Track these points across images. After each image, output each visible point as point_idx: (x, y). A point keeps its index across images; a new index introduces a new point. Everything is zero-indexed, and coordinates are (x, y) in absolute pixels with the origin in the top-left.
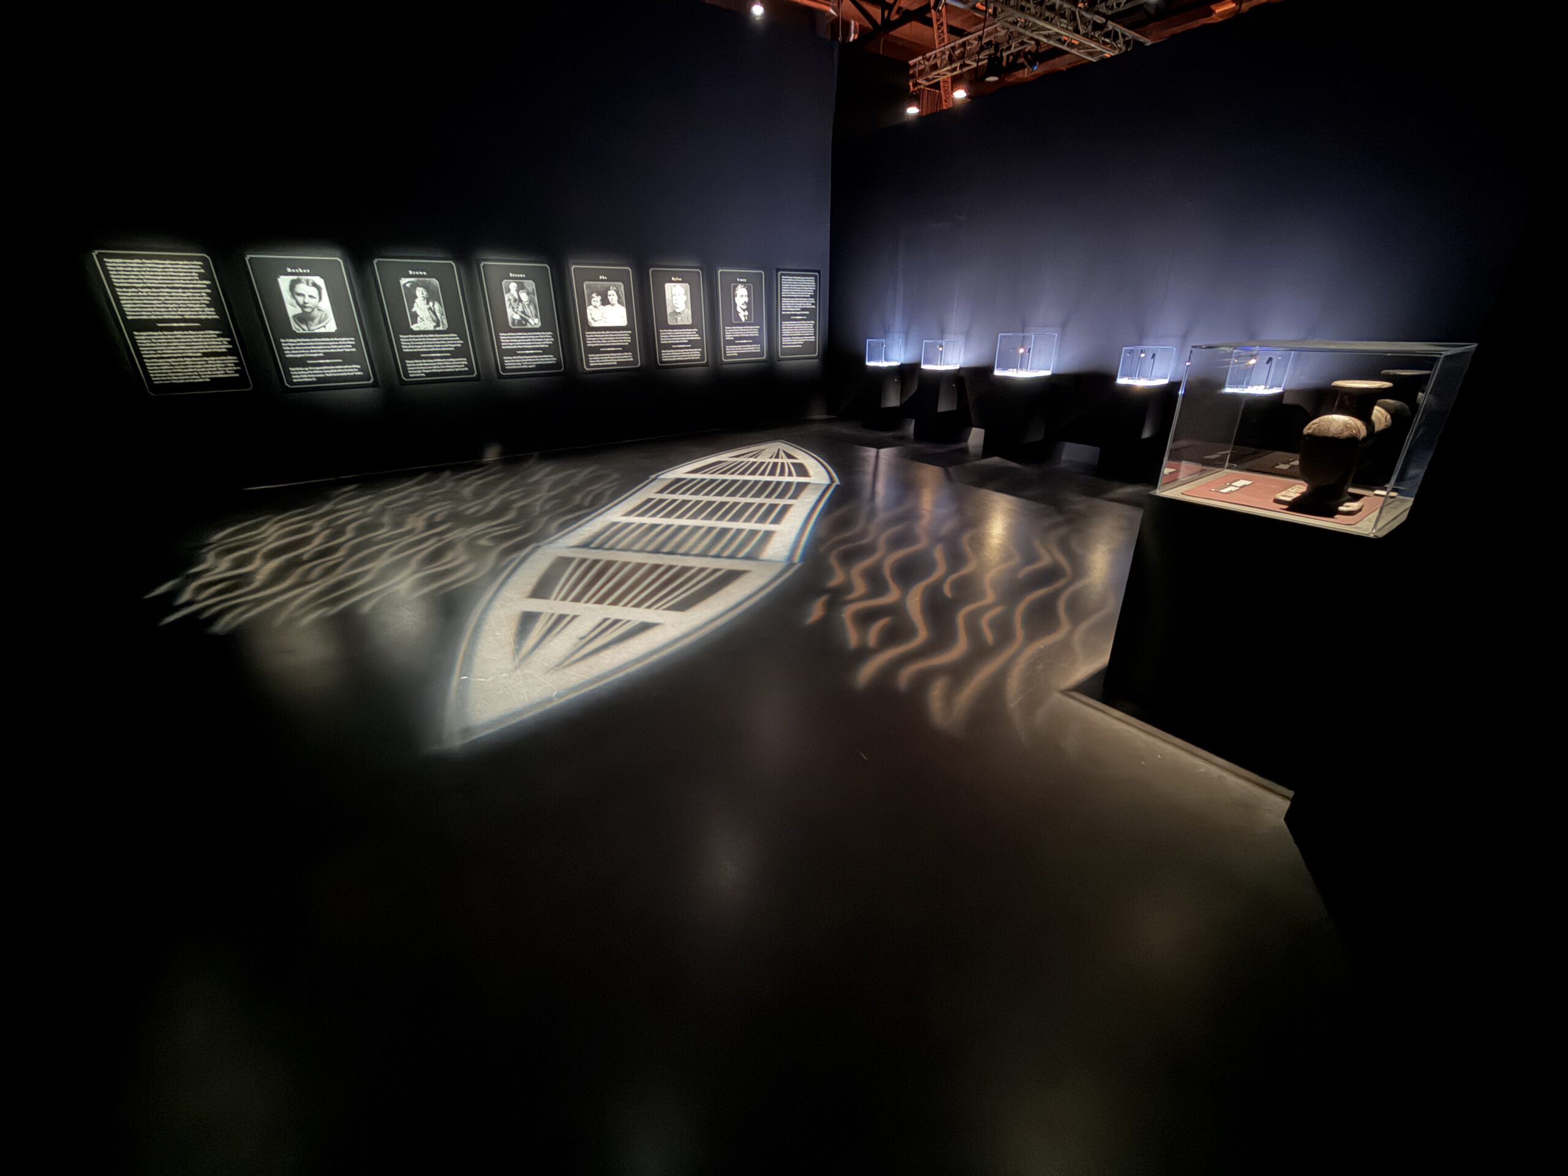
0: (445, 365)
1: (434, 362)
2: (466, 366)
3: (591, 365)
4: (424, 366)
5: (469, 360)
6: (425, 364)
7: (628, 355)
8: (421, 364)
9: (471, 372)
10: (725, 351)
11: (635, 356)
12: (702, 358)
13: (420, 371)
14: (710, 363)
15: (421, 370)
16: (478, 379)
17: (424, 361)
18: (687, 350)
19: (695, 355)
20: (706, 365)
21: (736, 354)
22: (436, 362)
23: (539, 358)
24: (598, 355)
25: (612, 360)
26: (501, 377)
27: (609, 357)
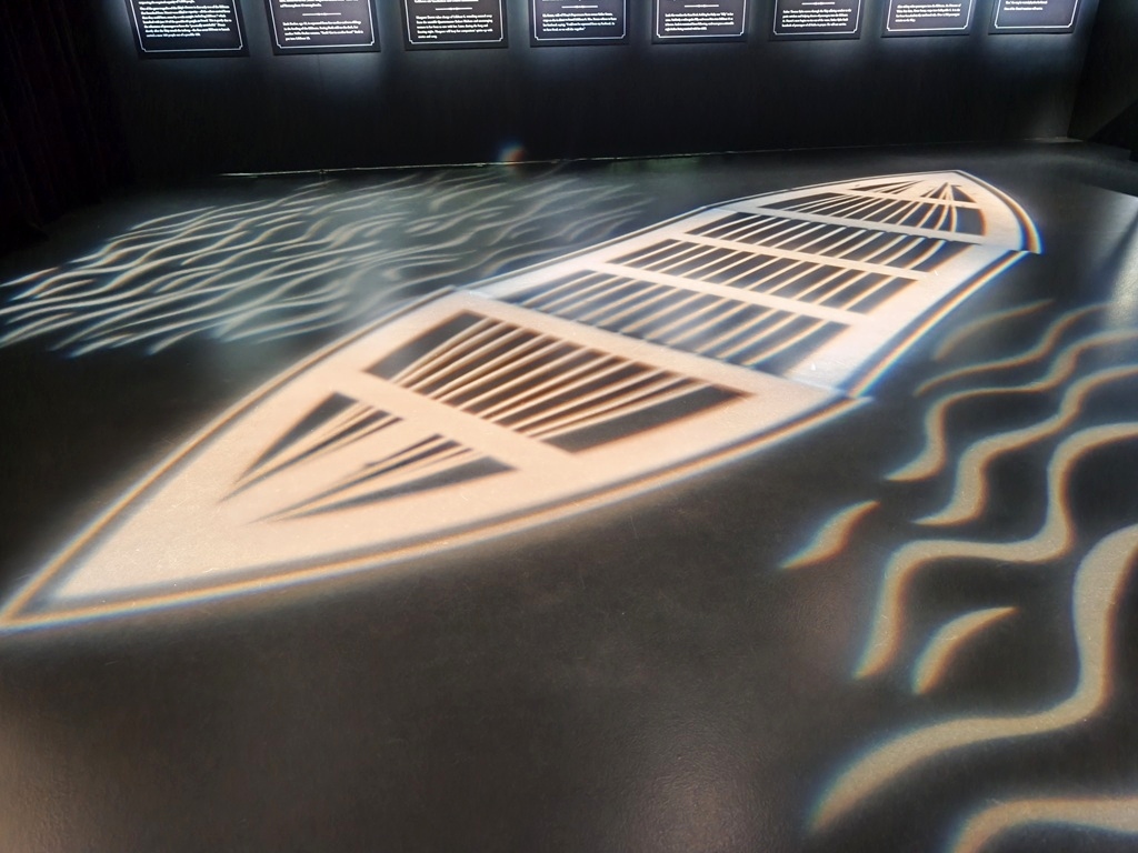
0: (464, 24)
1: (450, 20)
2: (490, 25)
3: (668, 30)
4: (437, 24)
5: (496, 19)
6: (440, 22)
7: (727, 17)
8: (435, 22)
9: (496, 35)
10: (894, 13)
11: (737, 19)
12: (850, 26)
13: (431, 32)
14: (862, 35)
15: (433, 29)
16: (504, 45)
17: (438, 17)
18: (826, 11)
19: (839, 20)
20: (856, 37)
21: (913, 20)
22: (453, 19)
23: (592, 17)
24: (680, 15)
25: (700, 24)
26: (535, 44)
27: (697, 19)
